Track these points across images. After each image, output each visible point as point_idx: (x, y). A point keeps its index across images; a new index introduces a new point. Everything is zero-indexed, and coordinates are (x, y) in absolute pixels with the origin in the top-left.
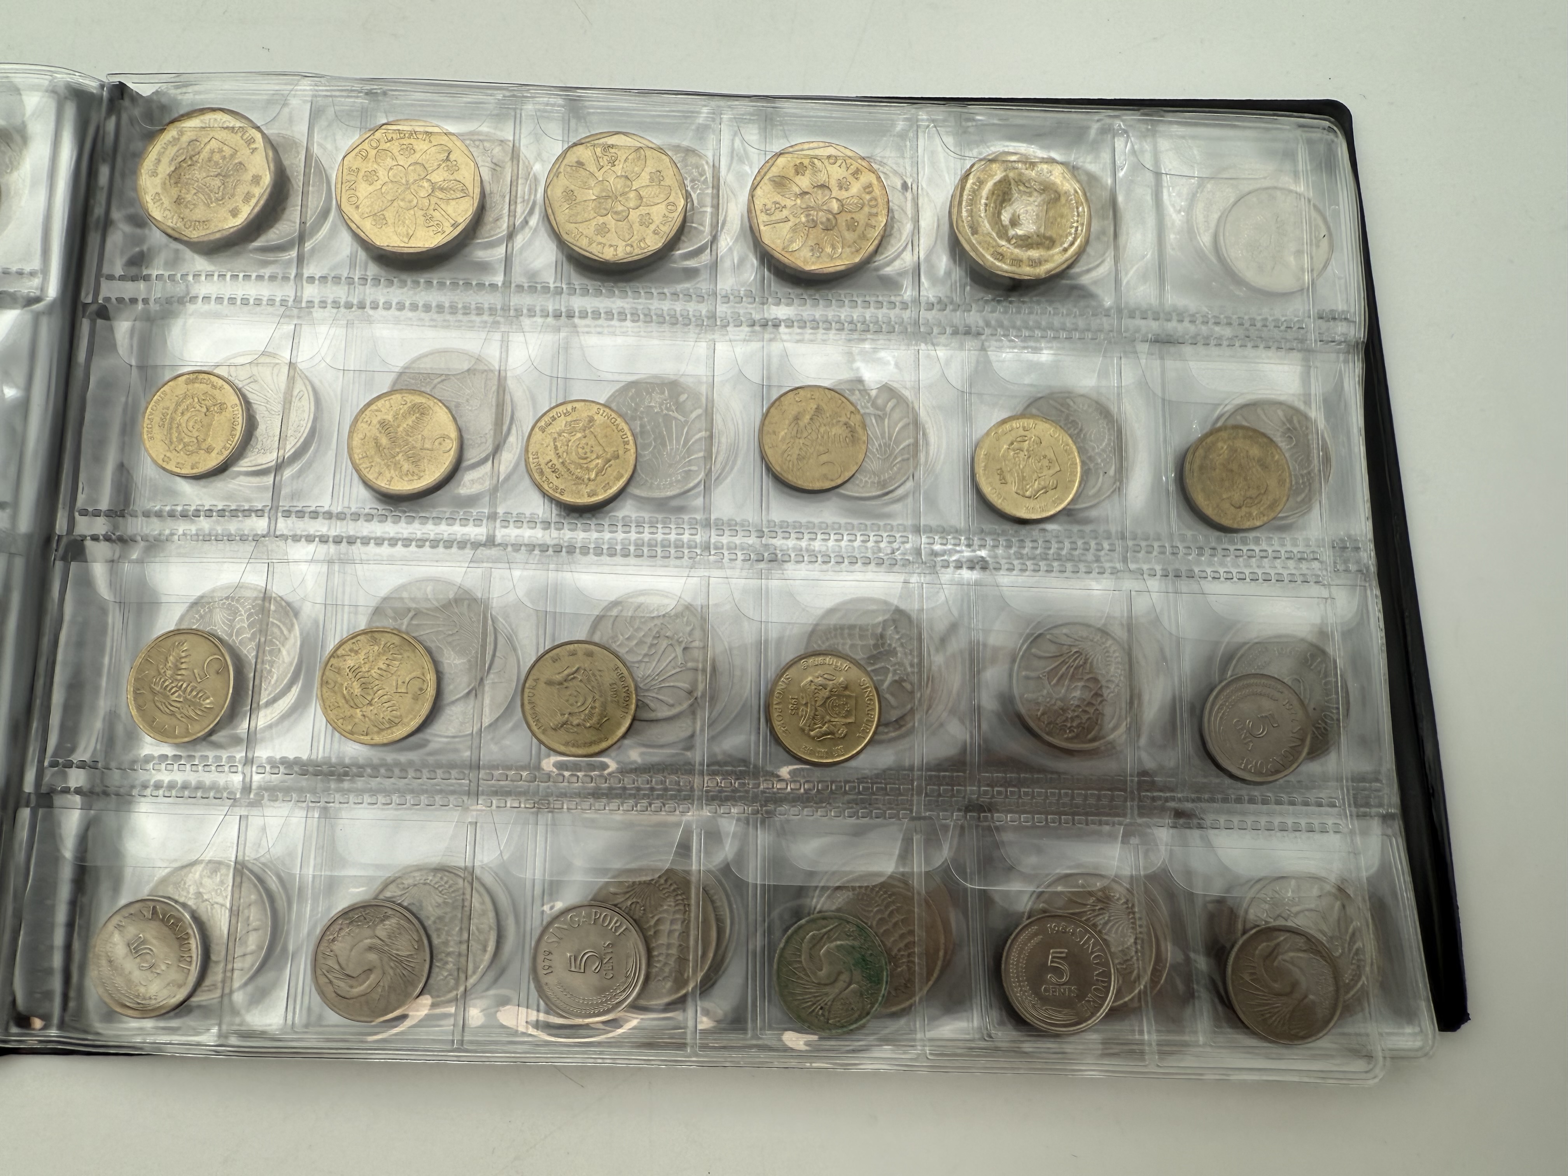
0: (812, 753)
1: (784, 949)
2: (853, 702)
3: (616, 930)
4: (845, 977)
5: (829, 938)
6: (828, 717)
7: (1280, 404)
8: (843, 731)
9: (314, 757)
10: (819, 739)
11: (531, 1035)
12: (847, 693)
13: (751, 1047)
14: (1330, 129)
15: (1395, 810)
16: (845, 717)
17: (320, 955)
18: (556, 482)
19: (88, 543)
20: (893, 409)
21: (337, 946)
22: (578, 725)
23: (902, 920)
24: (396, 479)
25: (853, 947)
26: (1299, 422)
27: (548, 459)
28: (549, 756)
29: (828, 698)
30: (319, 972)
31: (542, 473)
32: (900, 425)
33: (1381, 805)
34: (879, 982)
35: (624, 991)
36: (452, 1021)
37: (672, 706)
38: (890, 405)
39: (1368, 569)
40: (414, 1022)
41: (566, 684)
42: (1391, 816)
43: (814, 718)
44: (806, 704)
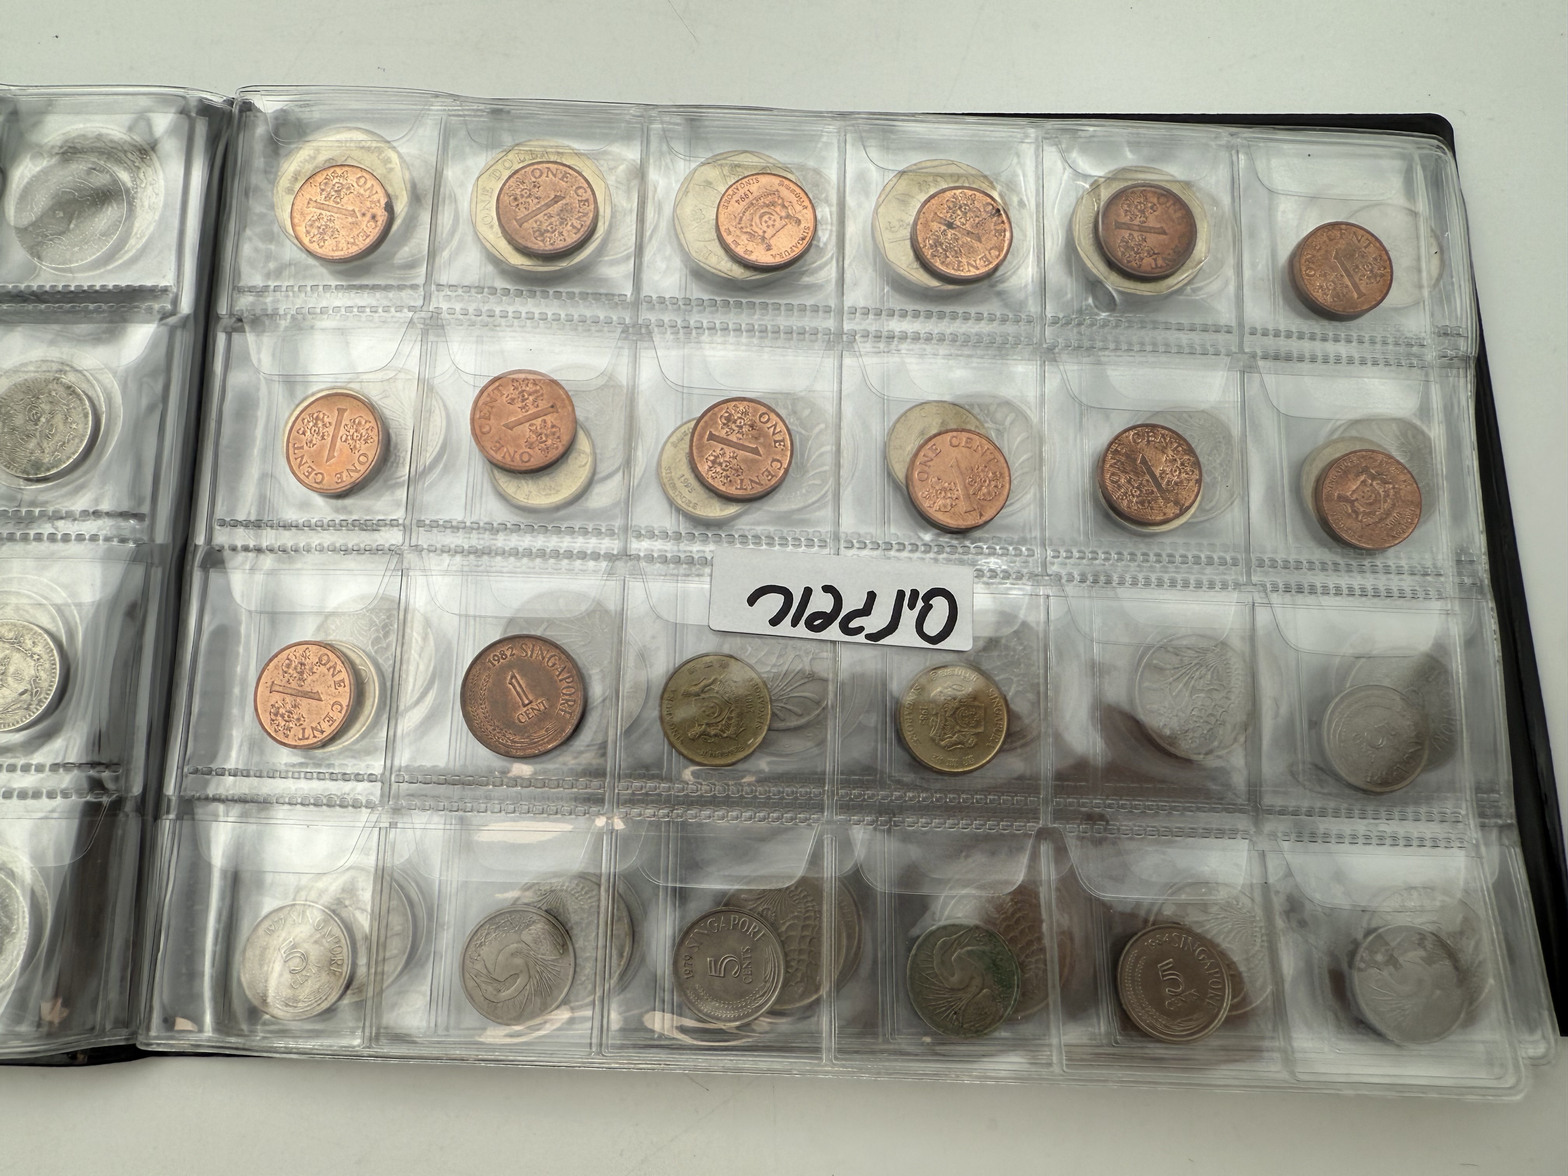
0: (942, 762)
1: (916, 955)
2: (981, 713)
3: (754, 936)
4: (977, 981)
5: (959, 944)
6: (958, 728)
7: (1395, 420)
8: (972, 741)
9: (451, 765)
10: (949, 749)
11: (674, 1039)
12: (976, 703)
13: (882, 1052)
14: (1438, 147)
15: (1512, 821)
16: (975, 727)
17: (468, 961)
18: (688, 496)
19: (227, 553)
20: (1012, 423)
21: (485, 951)
22: (716, 735)
23: (1029, 928)
24: (534, 493)
25: (984, 952)
26: (1414, 437)
27: (681, 473)
28: (686, 767)
29: (957, 709)
30: (467, 976)
31: (674, 487)
32: (1019, 439)
33: (1498, 816)
34: (1011, 986)
35: (763, 995)
36: (589, 1025)
37: (801, 716)
38: (1009, 420)
39: (1482, 581)
40: (557, 1025)
41: (703, 696)
42: (1509, 826)
43: (944, 728)
44: (937, 714)
